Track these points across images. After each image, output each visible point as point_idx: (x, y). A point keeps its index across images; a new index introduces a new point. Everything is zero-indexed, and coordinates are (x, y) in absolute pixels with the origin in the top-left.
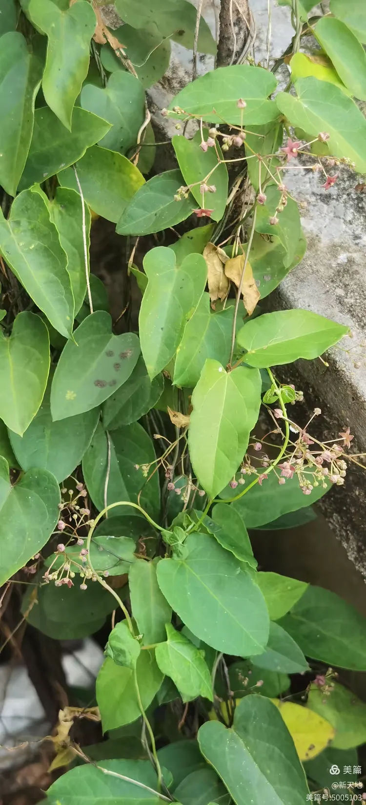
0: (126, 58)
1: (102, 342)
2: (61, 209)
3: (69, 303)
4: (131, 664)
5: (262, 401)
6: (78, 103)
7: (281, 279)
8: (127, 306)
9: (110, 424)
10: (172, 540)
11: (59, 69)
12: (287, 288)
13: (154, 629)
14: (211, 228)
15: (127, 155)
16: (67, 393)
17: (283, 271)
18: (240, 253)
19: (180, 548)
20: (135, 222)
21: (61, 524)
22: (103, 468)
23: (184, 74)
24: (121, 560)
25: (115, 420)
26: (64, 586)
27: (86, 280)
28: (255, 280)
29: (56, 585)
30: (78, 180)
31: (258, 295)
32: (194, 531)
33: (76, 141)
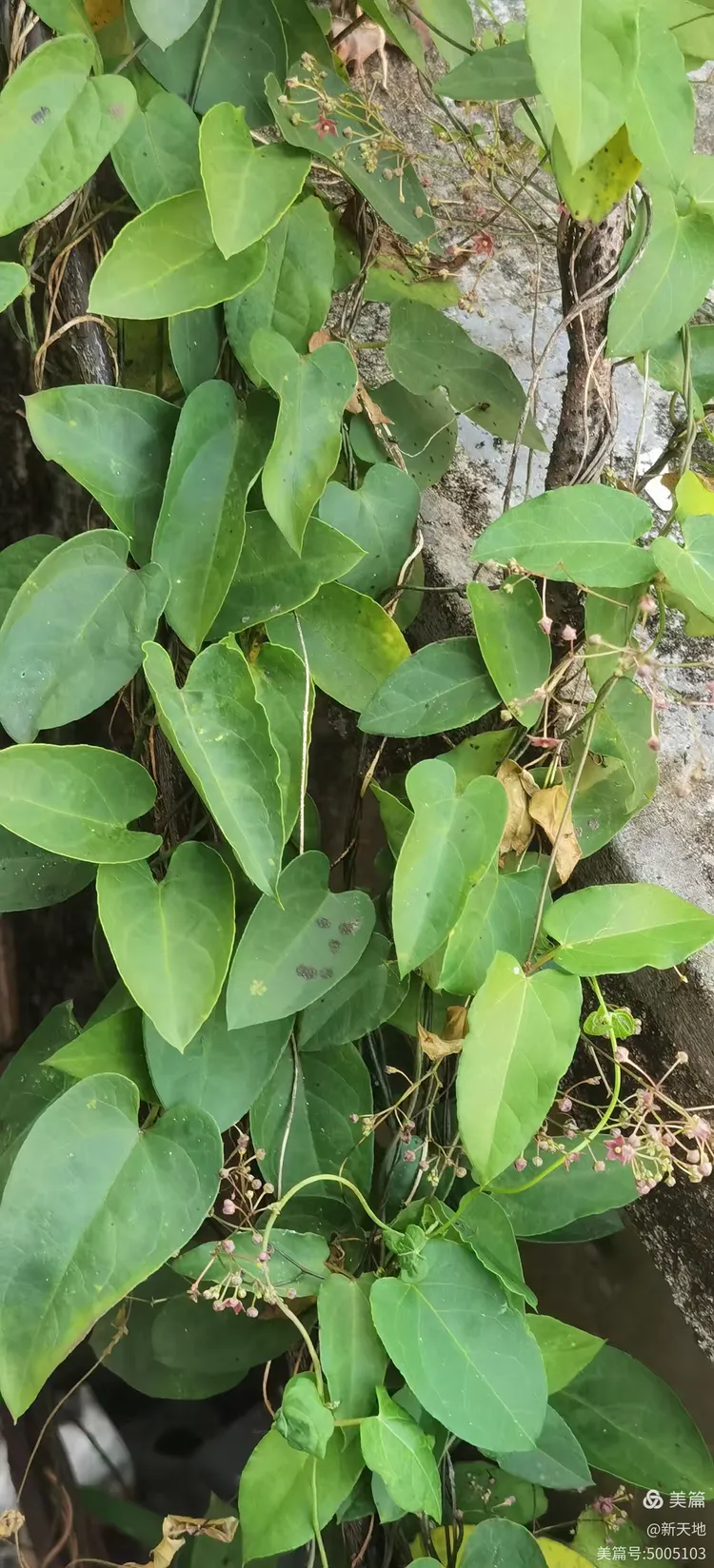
0: (392, 441)
1: (314, 902)
2: (265, 677)
3: (274, 838)
4: (318, 1449)
5: (582, 1030)
6: (315, 513)
7: (619, 828)
8: (352, 844)
9: (311, 1041)
10: (402, 1247)
11: (291, 453)
12: (625, 844)
13: (355, 1392)
14: (510, 735)
15: (378, 600)
16: (252, 983)
17: (620, 817)
18: (557, 782)
19: (414, 1262)
20: (390, 715)
21: (229, 1206)
22: (281, 1113)
23: (466, 467)
24: (303, 1272)
25: (320, 1035)
26: (229, 1310)
27: (300, 799)
28: (575, 826)
29: (216, 1309)
30: (301, 635)
31: (579, 852)
32: (440, 1235)
33: (302, 570)
